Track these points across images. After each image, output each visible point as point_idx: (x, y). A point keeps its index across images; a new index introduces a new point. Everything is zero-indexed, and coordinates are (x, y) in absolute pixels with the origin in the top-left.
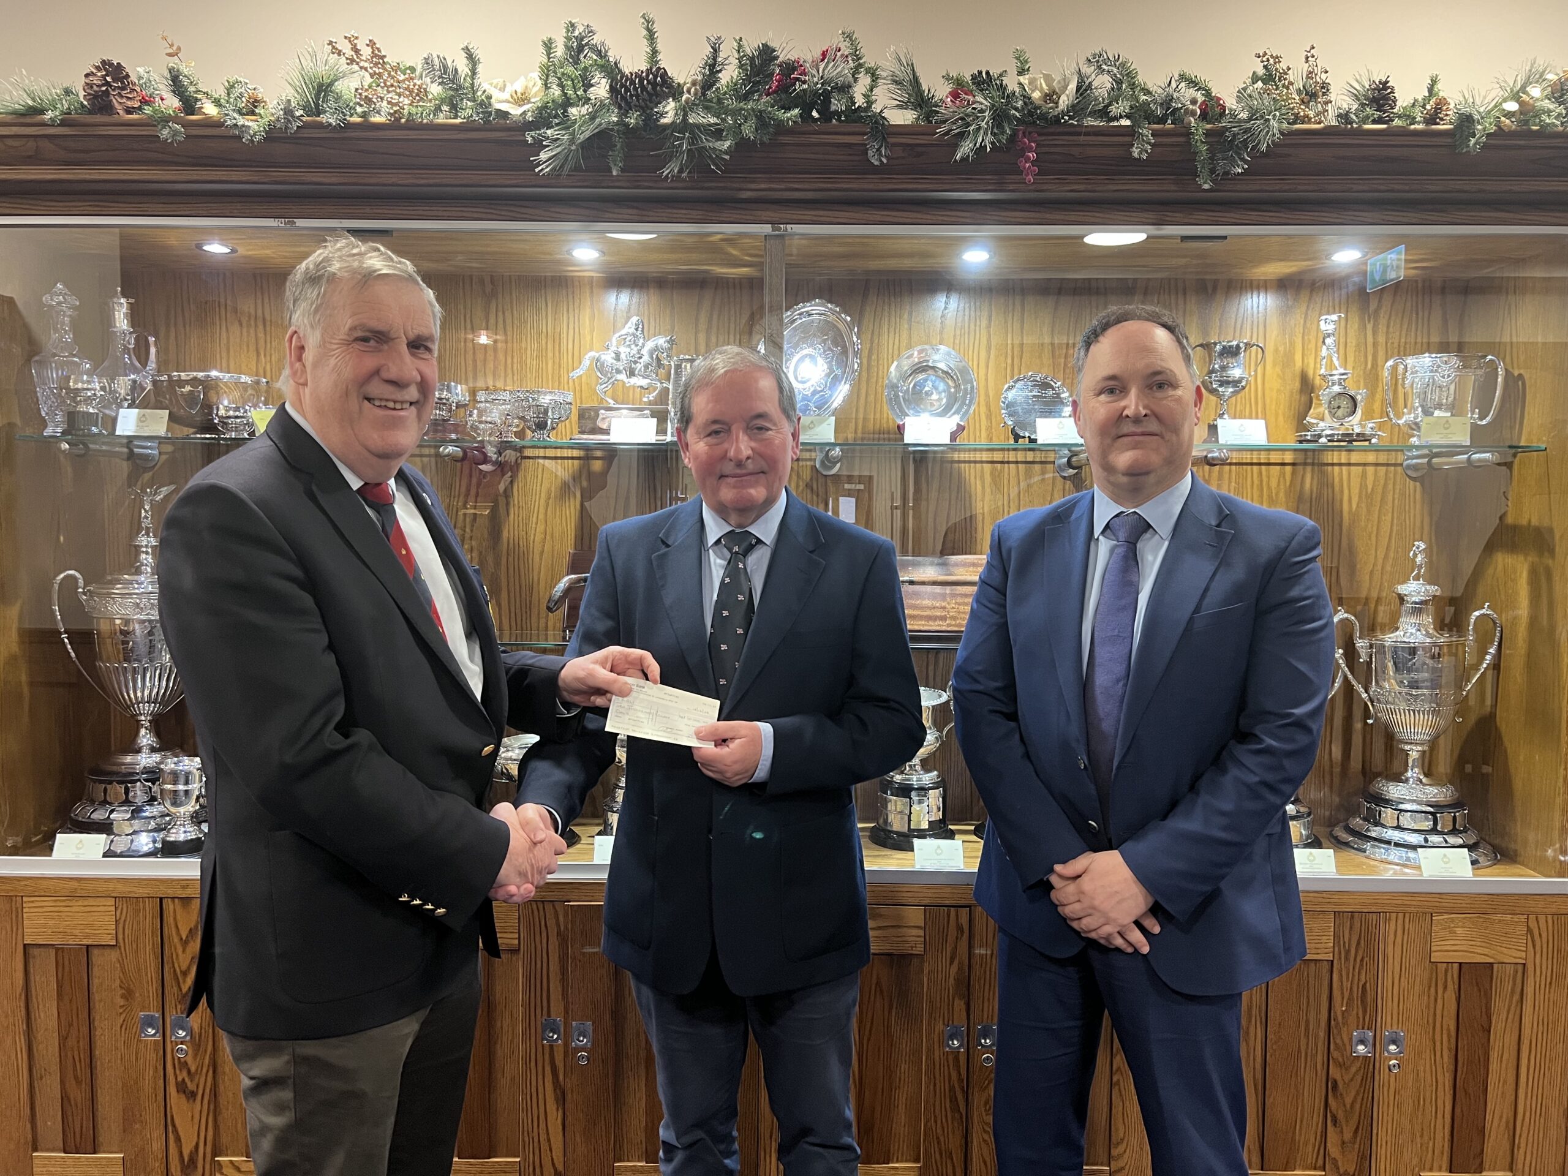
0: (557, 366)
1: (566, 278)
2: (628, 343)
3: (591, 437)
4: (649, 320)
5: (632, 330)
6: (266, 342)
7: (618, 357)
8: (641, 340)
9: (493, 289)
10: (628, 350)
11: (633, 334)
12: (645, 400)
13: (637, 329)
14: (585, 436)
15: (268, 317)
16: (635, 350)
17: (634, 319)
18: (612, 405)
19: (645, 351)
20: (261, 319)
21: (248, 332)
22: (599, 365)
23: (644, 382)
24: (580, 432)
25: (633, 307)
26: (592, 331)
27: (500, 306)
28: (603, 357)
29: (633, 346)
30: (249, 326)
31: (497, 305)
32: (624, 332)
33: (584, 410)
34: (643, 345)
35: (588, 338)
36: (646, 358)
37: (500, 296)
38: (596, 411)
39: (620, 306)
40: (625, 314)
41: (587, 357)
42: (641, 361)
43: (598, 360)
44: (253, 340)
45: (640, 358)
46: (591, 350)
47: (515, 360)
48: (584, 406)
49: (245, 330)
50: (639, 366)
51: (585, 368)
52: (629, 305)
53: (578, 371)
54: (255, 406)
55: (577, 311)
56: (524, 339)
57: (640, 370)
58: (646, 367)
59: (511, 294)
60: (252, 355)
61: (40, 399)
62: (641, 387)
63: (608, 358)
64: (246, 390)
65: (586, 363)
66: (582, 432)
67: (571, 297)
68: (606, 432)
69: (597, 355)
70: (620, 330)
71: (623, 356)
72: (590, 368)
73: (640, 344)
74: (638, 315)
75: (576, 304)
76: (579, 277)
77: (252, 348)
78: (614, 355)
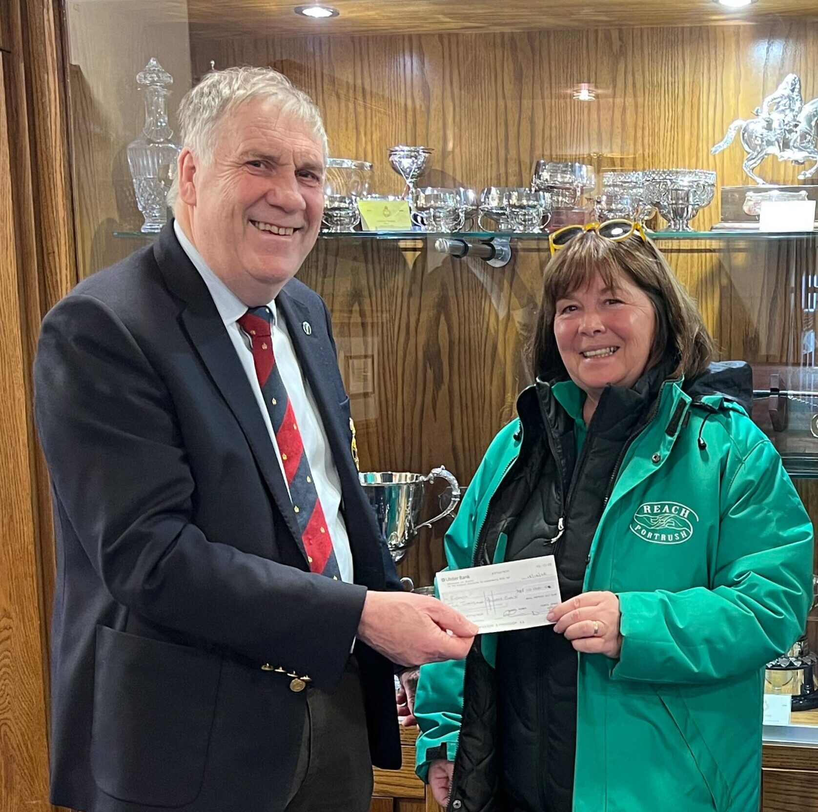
0: (694, 139)
1: (708, 29)
2: (782, 108)
3: (737, 225)
4: (807, 76)
5: (787, 92)
6: (366, 118)
7: (769, 128)
8: (798, 104)
9: (621, 47)
10: (782, 116)
11: (789, 97)
12: (801, 177)
13: (793, 90)
14: (727, 225)
15: (368, 88)
16: (790, 117)
17: (790, 78)
18: (761, 186)
19: (802, 118)
20: (361, 91)
21: (347, 107)
22: (746, 135)
23: (800, 156)
24: (722, 220)
25: (787, 62)
26: (737, 92)
27: (630, 68)
28: (751, 127)
29: (788, 111)
30: (347, 100)
31: (626, 66)
32: (777, 94)
33: (728, 191)
34: (800, 110)
35: (732, 102)
36: (803, 126)
37: (630, 53)
38: (742, 193)
39: (771, 62)
40: (777, 72)
41: (732, 126)
42: (798, 129)
43: (745, 130)
44: (352, 116)
45: (796, 126)
46: (736, 117)
47: (646, 133)
48: (727, 188)
49: (343, 104)
50: (794, 136)
51: (730, 141)
52: (783, 60)
53: (721, 144)
54: (359, 195)
55: (719, 69)
56: (657, 107)
57: (795, 141)
58: (803, 136)
59: (642, 51)
60: (352, 134)
61: (137, 191)
62: (796, 161)
63: (757, 127)
64: (349, 177)
65: (731, 134)
66: (724, 220)
67: (713, 52)
68: (755, 218)
69: (744, 124)
70: (772, 92)
71: (775, 125)
72: (736, 140)
73: (796, 109)
74: (793, 73)
75: (719, 60)
76: (723, 26)
77: (351, 125)
78: (765, 124)
